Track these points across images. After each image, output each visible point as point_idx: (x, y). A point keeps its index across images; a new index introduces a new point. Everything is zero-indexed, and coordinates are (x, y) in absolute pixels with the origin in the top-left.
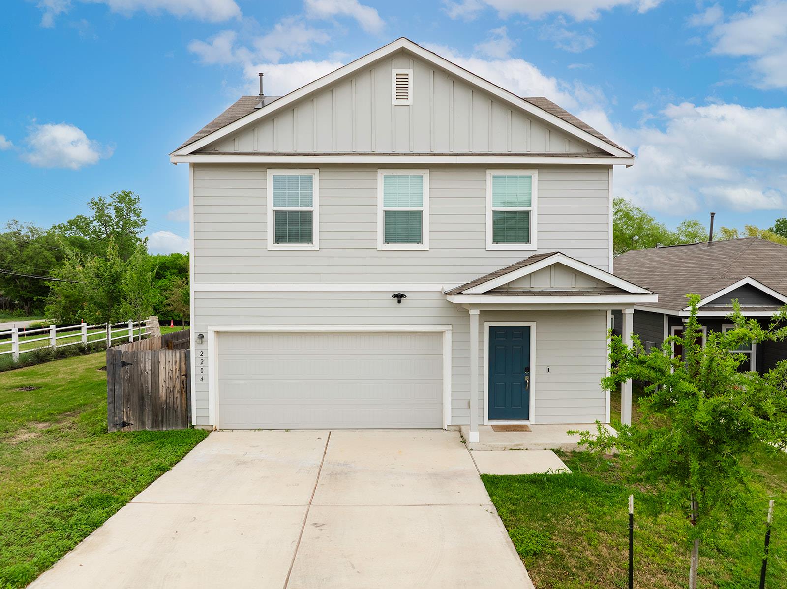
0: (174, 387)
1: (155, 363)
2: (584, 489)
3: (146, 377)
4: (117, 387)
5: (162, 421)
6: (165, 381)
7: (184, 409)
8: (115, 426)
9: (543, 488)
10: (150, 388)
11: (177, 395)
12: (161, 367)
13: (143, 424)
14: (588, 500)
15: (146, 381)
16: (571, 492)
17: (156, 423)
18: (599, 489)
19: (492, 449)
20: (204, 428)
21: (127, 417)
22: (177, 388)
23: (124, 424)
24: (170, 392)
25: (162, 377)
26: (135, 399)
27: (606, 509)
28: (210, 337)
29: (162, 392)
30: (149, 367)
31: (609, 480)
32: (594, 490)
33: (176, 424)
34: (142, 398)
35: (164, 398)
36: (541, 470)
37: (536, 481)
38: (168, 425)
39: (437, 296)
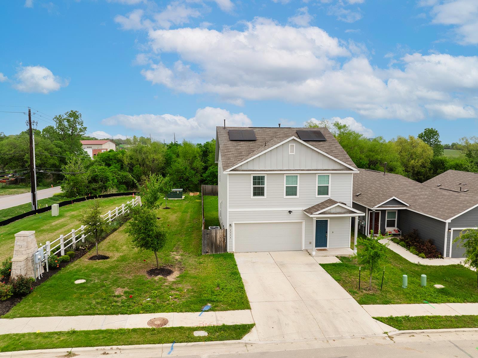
0: (221, 240)
1: (216, 233)
2: (346, 266)
3: (214, 237)
4: (205, 241)
5: (218, 251)
6: (219, 239)
7: (224, 247)
8: (204, 253)
9: (336, 267)
10: (214, 241)
11: (222, 243)
12: (218, 234)
13: (212, 252)
14: (348, 269)
15: (213, 239)
16: (343, 267)
17: (216, 251)
18: (350, 266)
19: (319, 256)
20: (231, 252)
21: (208, 250)
22: (222, 240)
23: (207, 252)
24: (220, 242)
25: (218, 237)
26: (210, 245)
27: (352, 271)
28: (233, 225)
29: (218, 242)
30: (214, 235)
31: (352, 264)
32: (349, 267)
33: (222, 252)
34: (212, 244)
35: (218, 244)
36: (334, 262)
37: (334, 265)
38: (220, 252)
39: (301, 211)
